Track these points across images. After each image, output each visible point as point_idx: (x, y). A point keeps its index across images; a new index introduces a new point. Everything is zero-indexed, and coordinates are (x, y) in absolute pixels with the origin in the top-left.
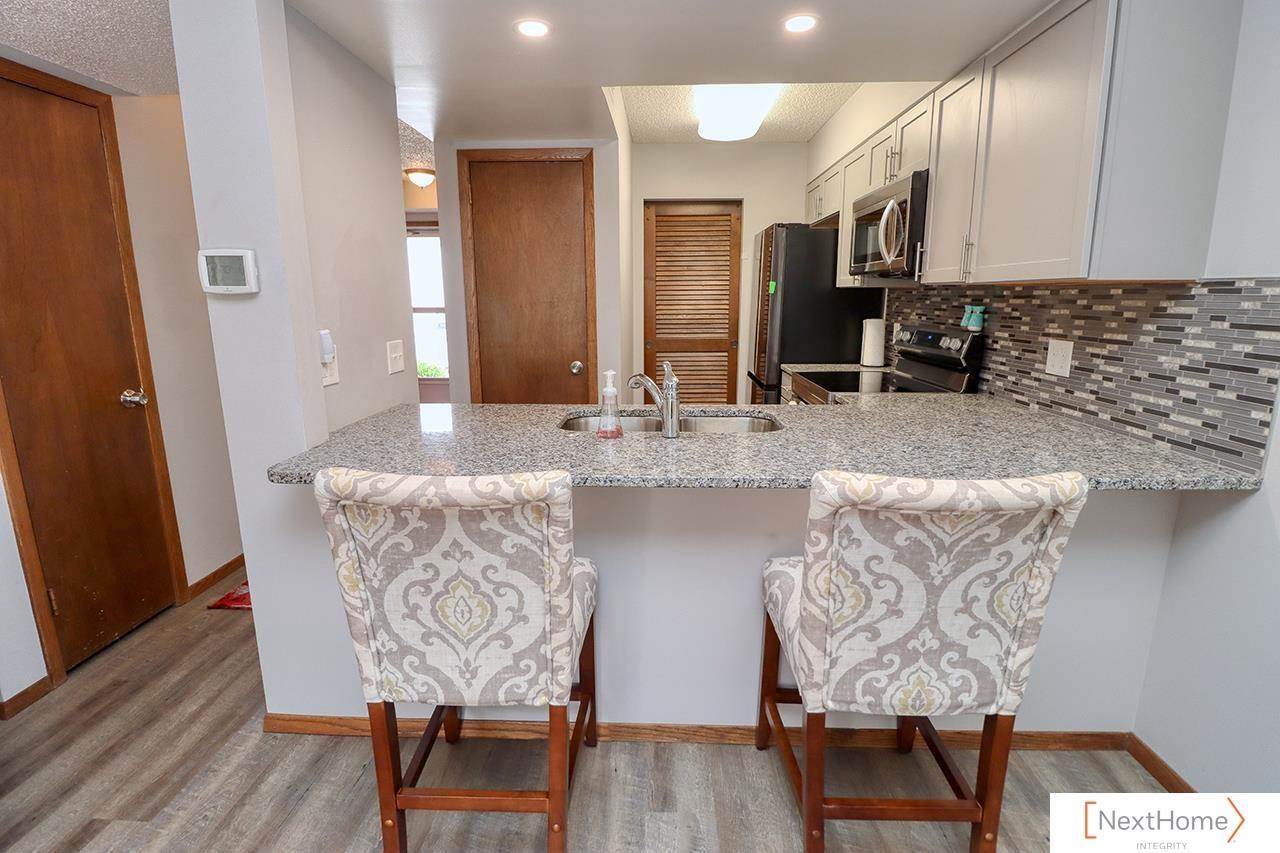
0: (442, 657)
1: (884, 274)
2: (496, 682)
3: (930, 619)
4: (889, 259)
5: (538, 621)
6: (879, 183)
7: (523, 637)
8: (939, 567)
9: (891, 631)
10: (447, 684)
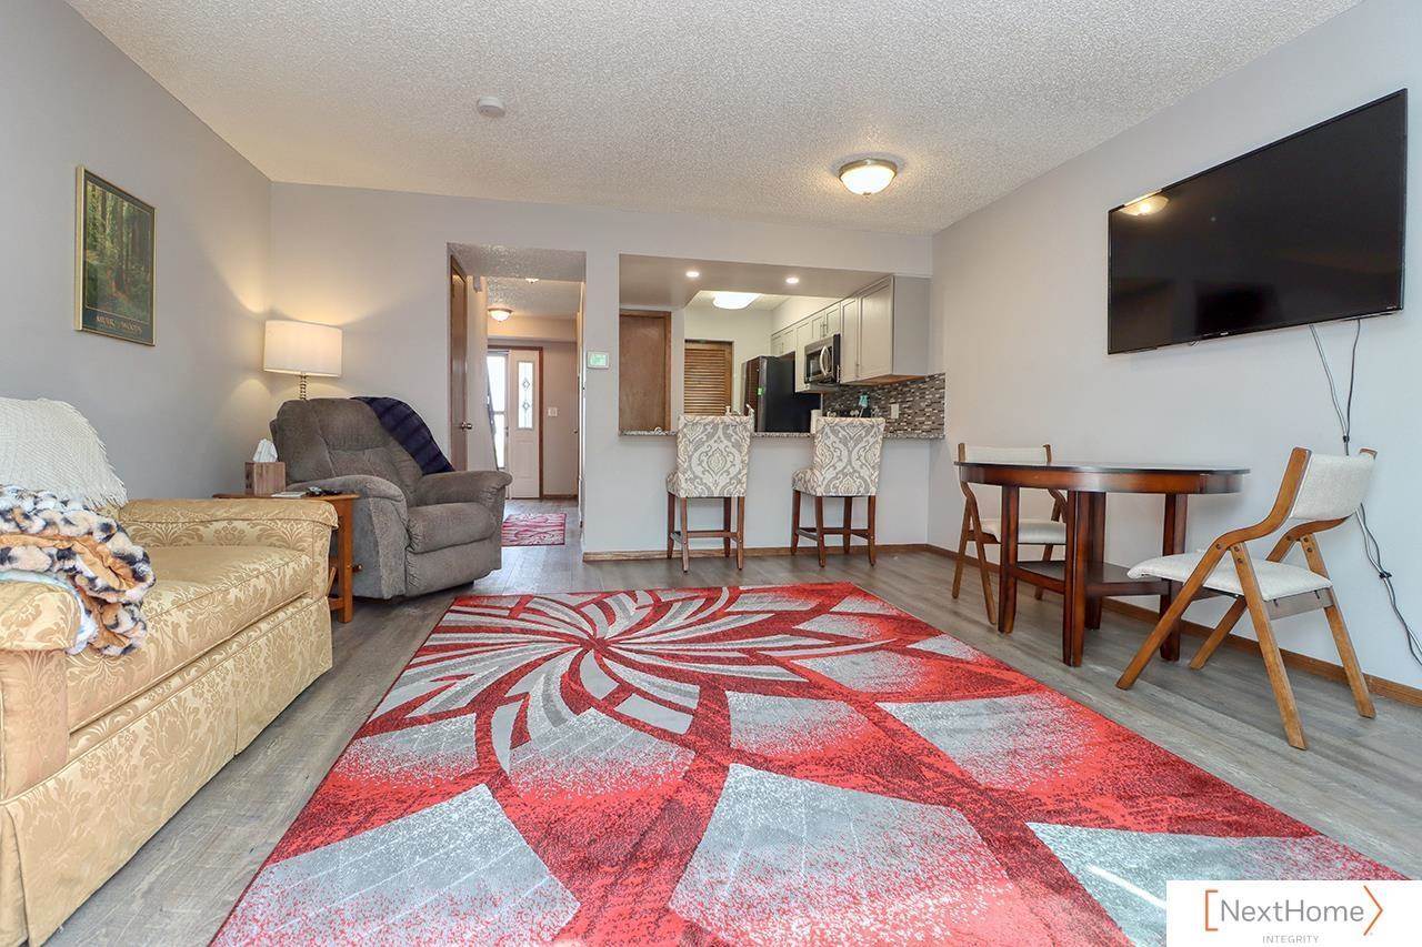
0: (708, 479)
1: (822, 382)
2: (724, 487)
3: (850, 462)
4: (825, 373)
5: (739, 466)
6: (817, 338)
7: (733, 471)
8: (851, 444)
9: (840, 466)
10: (709, 488)
